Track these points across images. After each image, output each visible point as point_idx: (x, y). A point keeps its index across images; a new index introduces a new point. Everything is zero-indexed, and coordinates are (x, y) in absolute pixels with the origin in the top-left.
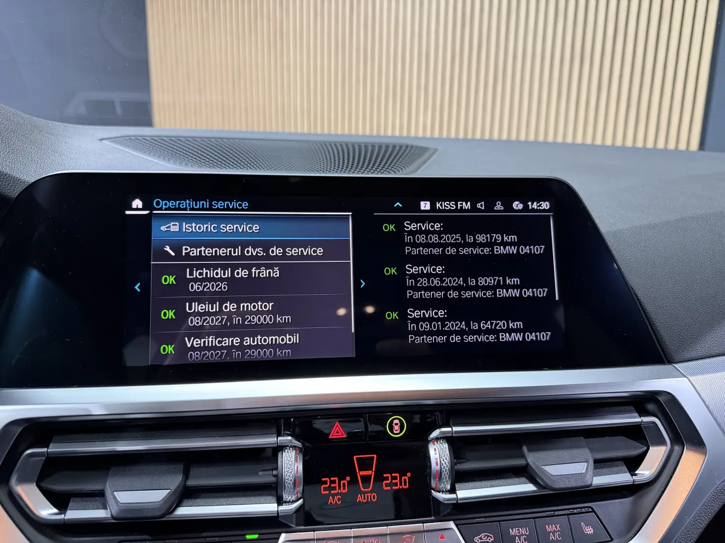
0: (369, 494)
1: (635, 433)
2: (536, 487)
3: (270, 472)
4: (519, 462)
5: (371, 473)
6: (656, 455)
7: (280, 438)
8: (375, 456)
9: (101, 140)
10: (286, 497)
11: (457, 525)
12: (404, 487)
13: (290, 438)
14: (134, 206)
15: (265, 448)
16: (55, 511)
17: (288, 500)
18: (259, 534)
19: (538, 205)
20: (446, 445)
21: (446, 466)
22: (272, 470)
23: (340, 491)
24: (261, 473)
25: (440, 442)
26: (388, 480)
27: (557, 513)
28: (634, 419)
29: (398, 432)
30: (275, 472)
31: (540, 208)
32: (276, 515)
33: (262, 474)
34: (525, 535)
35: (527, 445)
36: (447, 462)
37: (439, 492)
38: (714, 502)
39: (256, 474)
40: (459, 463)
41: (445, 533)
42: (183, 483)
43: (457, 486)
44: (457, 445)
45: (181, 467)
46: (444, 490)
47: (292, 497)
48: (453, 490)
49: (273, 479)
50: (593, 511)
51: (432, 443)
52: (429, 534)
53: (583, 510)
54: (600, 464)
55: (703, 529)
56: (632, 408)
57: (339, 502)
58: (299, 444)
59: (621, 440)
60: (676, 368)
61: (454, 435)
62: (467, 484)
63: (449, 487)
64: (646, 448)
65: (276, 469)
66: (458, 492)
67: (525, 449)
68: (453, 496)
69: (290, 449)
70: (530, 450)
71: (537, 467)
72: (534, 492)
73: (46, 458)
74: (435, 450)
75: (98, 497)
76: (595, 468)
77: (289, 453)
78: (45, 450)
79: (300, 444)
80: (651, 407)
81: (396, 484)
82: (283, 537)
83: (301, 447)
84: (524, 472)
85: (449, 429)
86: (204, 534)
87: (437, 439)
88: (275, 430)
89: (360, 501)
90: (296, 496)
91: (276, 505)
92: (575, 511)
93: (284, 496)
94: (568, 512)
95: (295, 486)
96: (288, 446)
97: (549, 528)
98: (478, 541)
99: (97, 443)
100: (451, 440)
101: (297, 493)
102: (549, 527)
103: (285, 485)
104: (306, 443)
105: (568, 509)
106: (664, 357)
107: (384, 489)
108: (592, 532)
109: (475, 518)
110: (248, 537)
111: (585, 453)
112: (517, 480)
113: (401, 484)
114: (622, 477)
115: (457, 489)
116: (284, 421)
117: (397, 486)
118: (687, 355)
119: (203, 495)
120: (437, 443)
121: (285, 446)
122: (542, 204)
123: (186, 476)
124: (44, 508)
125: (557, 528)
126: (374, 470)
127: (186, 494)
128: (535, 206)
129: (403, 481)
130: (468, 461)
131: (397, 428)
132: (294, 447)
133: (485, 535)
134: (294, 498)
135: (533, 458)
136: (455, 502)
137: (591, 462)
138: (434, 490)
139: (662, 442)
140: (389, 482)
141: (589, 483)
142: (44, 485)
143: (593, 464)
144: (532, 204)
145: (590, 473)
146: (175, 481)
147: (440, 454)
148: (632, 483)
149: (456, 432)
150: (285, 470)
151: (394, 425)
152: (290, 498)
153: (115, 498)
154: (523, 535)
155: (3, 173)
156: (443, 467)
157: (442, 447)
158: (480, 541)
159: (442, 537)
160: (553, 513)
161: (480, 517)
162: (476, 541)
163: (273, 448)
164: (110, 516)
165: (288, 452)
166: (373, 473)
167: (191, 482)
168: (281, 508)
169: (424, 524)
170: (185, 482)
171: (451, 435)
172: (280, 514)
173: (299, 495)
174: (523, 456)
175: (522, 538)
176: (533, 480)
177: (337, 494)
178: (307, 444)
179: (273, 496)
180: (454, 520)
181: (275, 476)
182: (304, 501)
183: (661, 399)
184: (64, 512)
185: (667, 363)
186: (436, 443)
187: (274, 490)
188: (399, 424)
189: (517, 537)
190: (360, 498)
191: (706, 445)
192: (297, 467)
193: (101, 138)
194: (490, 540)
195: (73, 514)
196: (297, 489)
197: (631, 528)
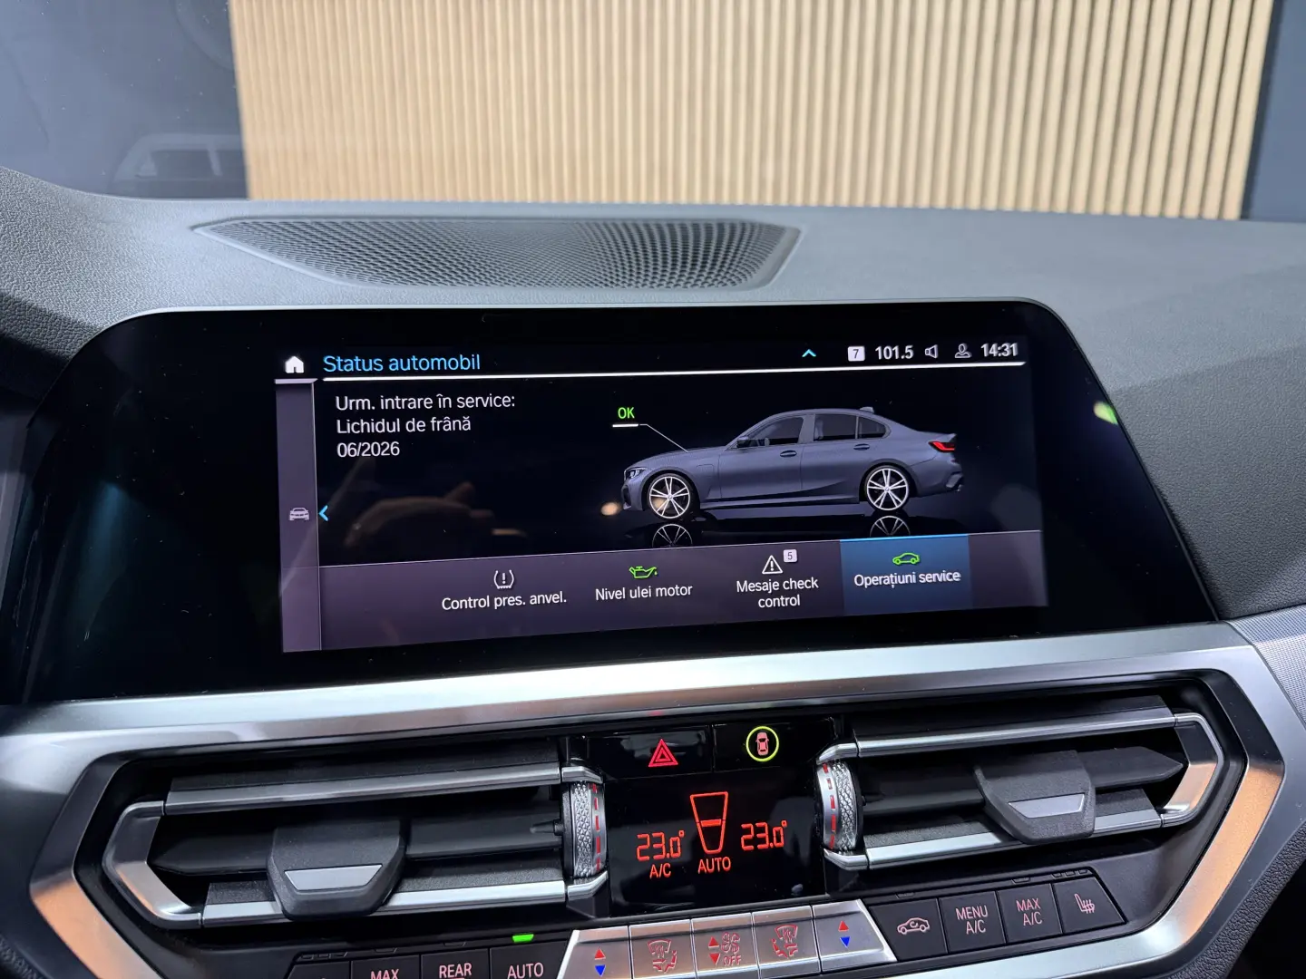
0: (718, 859)
1: (1164, 741)
2: (999, 837)
3: (549, 828)
4: (970, 797)
5: (720, 822)
6: (1198, 778)
7: (565, 770)
8: (726, 794)
9: (193, 228)
10: (579, 868)
11: (867, 906)
12: (777, 845)
13: (581, 769)
14: (289, 370)
15: (537, 787)
16: (185, 906)
17: (582, 874)
18: (535, 933)
19: (999, 348)
20: (847, 773)
21: (848, 808)
22: (553, 823)
23: (668, 855)
24: (533, 830)
25: (837, 768)
26: (750, 833)
27: (1034, 880)
28: (1161, 717)
29: (766, 752)
30: (558, 828)
31: (1003, 354)
32: (563, 900)
33: (537, 832)
34: (982, 918)
35: (982, 768)
36: (850, 801)
37: (837, 851)
38: (1293, 852)
39: (524, 831)
40: (870, 802)
41: (848, 921)
42: (402, 851)
43: (866, 839)
44: (866, 772)
45: (396, 824)
46: (846, 848)
47: (588, 869)
48: (860, 849)
49: (556, 840)
50: (1095, 874)
51: (822, 770)
52: (820, 922)
53: (1078, 874)
54: (1107, 795)
55: (1276, 897)
56: (1159, 698)
57: (667, 873)
58: (598, 780)
59: (1140, 753)
60: (1235, 629)
61: (860, 755)
62: (883, 837)
63: (853, 843)
64: (1182, 765)
65: (561, 820)
66: (868, 851)
67: (979, 774)
68: (861, 858)
69: (582, 788)
70: (988, 776)
71: (1001, 804)
72: (996, 846)
73: (162, 817)
74: (829, 781)
75: (257, 881)
76: (1098, 802)
77: (582, 794)
78: (160, 804)
79: (599, 778)
80: (1191, 696)
81: (763, 841)
82: (576, 936)
83: (601, 782)
84: (980, 814)
85: (852, 746)
86: (443, 936)
87: (831, 763)
88: (555, 755)
89: (702, 871)
90: (596, 866)
91: (562, 883)
92: (1065, 875)
93: (576, 868)
94: (1051, 877)
95: (593, 851)
96: (579, 782)
97: (1021, 906)
98: (904, 931)
99: (249, 789)
100: (857, 765)
101: (598, 861)
102: (1021, 903)
103: (577, 850)
104: (608, 776)
105: (1053, 873)
106: (1213, 611)
107: (742, 850)
108: (1093, 909)
109: (897, 893)
110: (517, 938)
111: (1082, 778)
112: (966, 826)
113: (771, 840)
114: (1141, 817)
115: (866, 845)
116: (570, 740)
117: (765, 842)
118: (1252, 607)
119: (436, 870)
120: (832, 769)
121: (573, 783)
122: (1005, 347)
123: (406, 839)
124: (167, 903)
125: (1034, 905)
126: (724, 818)
127: (410, 870)
128: (994, 350)
129: (775, 835)
130: (884, 796)
131: (763, 746)
132: (589, 784)
133: (915, 922)
134: (592, 870)
135: (992, 789)
136: (865, 867)
137: (1091, 792)
138: (828, 848)
139: (1208, 755)
140: (750, 837)
141: (1088, 829)
142: (162, 863)
143: (1094, 796)
144: (990, 347)
145: (1091, 811)
146: (388, 849)
147: (837, 788)
148: (1158, 826)
149: (865, 750)
150: (577, 824)
151: (758, 741)
152: (585, 870)
153: (287, 881)
154: (978, 919)
155: (45, 312)
156: (843, 811)
157: (841, 776)
158: (907, 931)
159: (844, 927)
160: (1027, 879)
161: (906, 891)
162: (901, 931)
163: (553, 787)
164: (281, 912)
165: (579, 793)
166: (724, 822)
167: (415, 851)
168: (573, 888)
169: (813, 906)
170: (405, 850)
171: (855, 755)
172: (570, 899)
173: (601, 866)
174: (976, 786)
175: (977, 924)
176: (993, 825)
177: (663, 861)
178: (610, 778)
179: (557, 868)
180: (862, 898)
181: (558, 834)
182: (609, 874)
183: (1209, 683)
184: (200, 908)
185: (1217, 619)
186: (829, 768)
187: (558, 857)
188: (767, 740)
189: (968, 923)
190: (703, 866)
191: (1284, 759)
192: (597, 818)
193: (192, 224)
194: (923, 928)
195: (216, 911)
196: (597, 855)
197: (1158, 901)
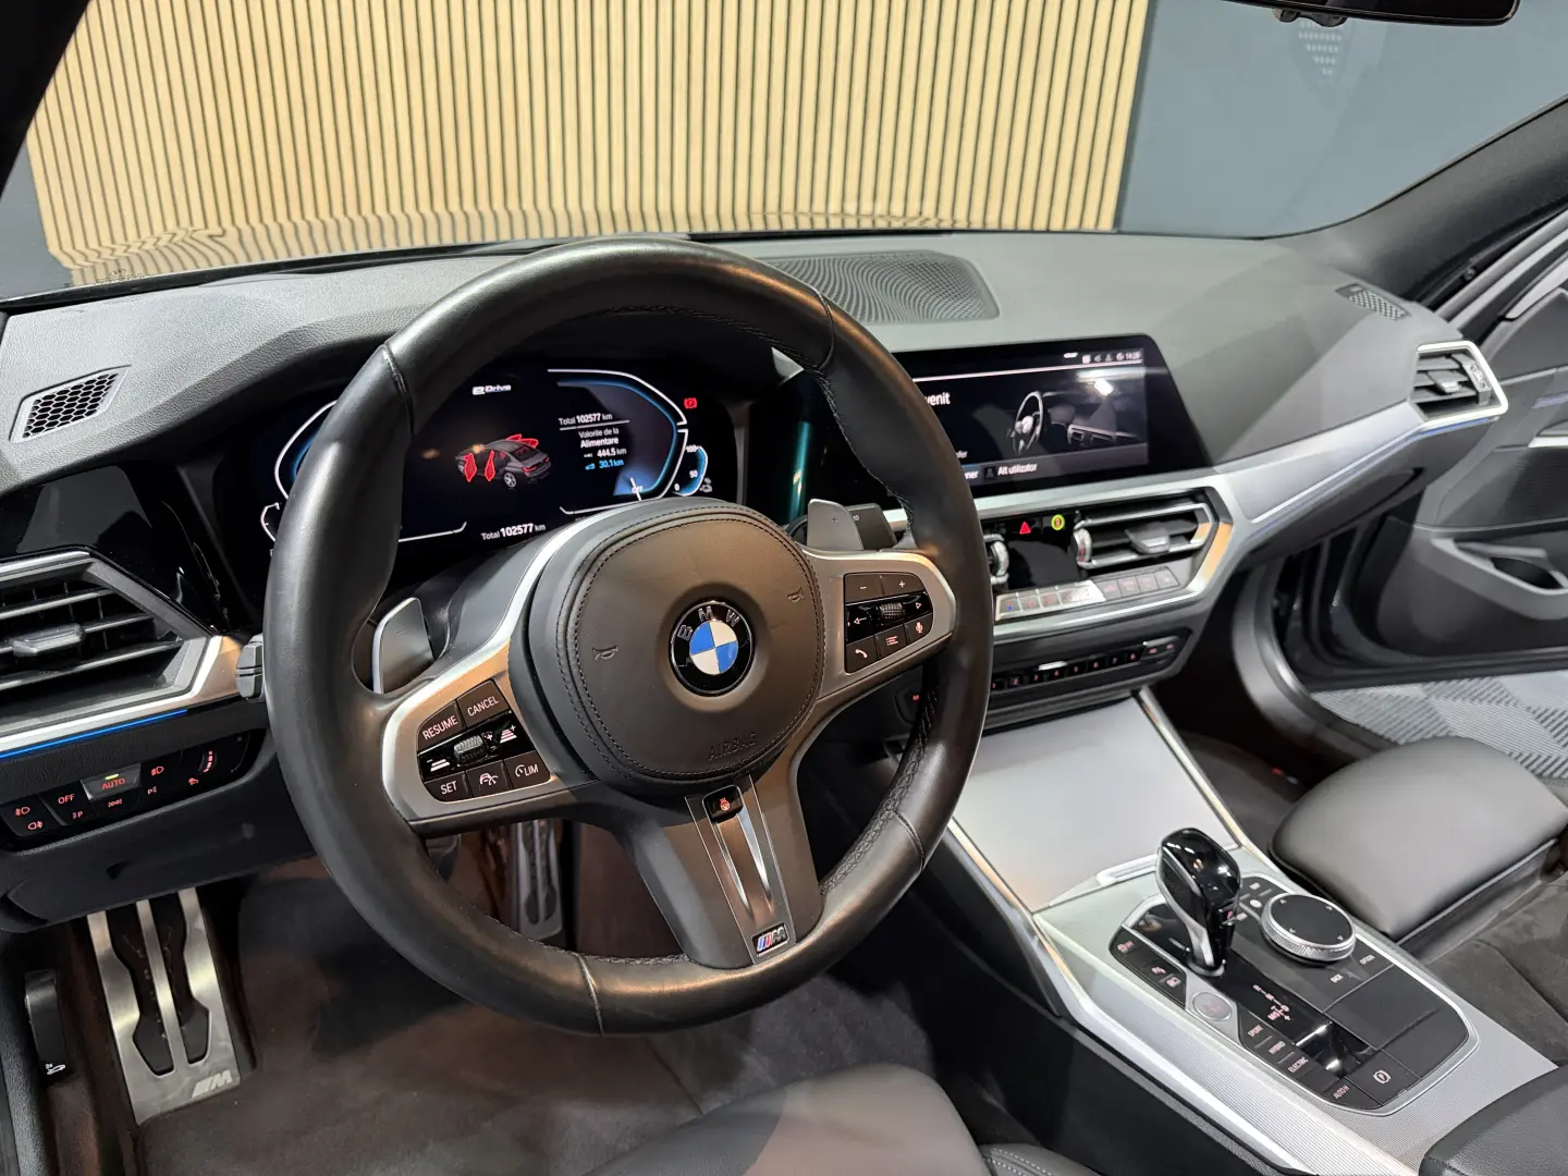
1: (1190, 517)
2: (1136, 554)
4: (1126, 540)
6: (1203, 530)
7: (993, 536)
10: (1000, 572)
11: (1094, 582)
13: (997, 535)
17: (1002, 574)
20: (1086, 532)
21: (1086, 546)
25: (1081, 531)
27: (1147, 571)
28: (1190, 506)
29: (1058, 525)
35: (1129, 528)
36: (1088, 543)
37: (1083, 562)
43: (1093, 558)
44: (1091, 530)
46: (1086, 561)
47: (1003, 572)
48: (1090, 561)
50: (1169, 568)
51: (1076, 533)
54: (1173, 537)
59: (1181, 522)
60: (1215, 470)
61: (1091, 525)
62: (1102, 556)
63: (1088, 559)
64: (1197, 525)
65: (992, 555)
66: (1095, 561)
67: (1127, 531)
68: (1092, 564)
70: (1132, 532)
71: (1137, 542)
72: (1135, 558)
74: (1079, 536)
76: (1170, 541)
77: (998, 545)
79: (1005, 538)
80: (1201, 497)
84: (1129, 547)
85: (1088, 522)
87: (1079, 529)
90: (1005, 572)
91: (994, 578)
93: (998, 573)
94: (1153, 570)
95: (1004, 567)
101: (1005, 570)
104: (1007, 537)
109: (1102, 578)
111: (1163, 531)
112: (1125, 552)
114: (1184, 546)
115: (1092, 560)
118: (1220, 461)
121: (998, 541)
131: (1058, 523)
132: (1002, 541)
135: (1132, 537)
136: (1092, 568)
137: (1168, 537)
138: (1080, 561)
139: (1207, 520)
141: (1166, 550)
145: (1168, 543)
147: (1083, 538)
148: (1189, 549)
149: (1092, 523)
151: (1056, 521)
154: (1131, 586)
157: (1083, 534)
159: (1089, 589)
160: (1145, 570)
161: (1106, 577)
171: (1089, 525)
172: (996, 584)
173: (1007, 572)
174: (1126, 536)
176: (1134, 550)
180: (1092, 579)
183: (1207, 491)
185: (1209, 466)
186: (1078, 532)
188: (1060, 520)
189: (1128, 587)
191: (1233, 520)
192: (1004, 553)
197: (1193, 572)
